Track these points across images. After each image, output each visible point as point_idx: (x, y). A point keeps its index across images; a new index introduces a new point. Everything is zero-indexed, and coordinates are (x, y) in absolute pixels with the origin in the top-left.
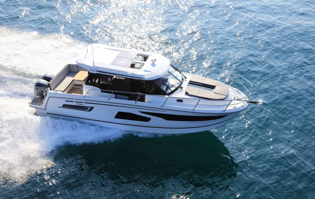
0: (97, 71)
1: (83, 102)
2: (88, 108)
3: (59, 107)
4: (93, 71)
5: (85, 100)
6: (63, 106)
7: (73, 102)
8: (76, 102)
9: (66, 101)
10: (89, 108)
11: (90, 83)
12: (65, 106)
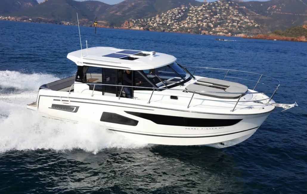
1: (68, 101)
5: (69, 98)
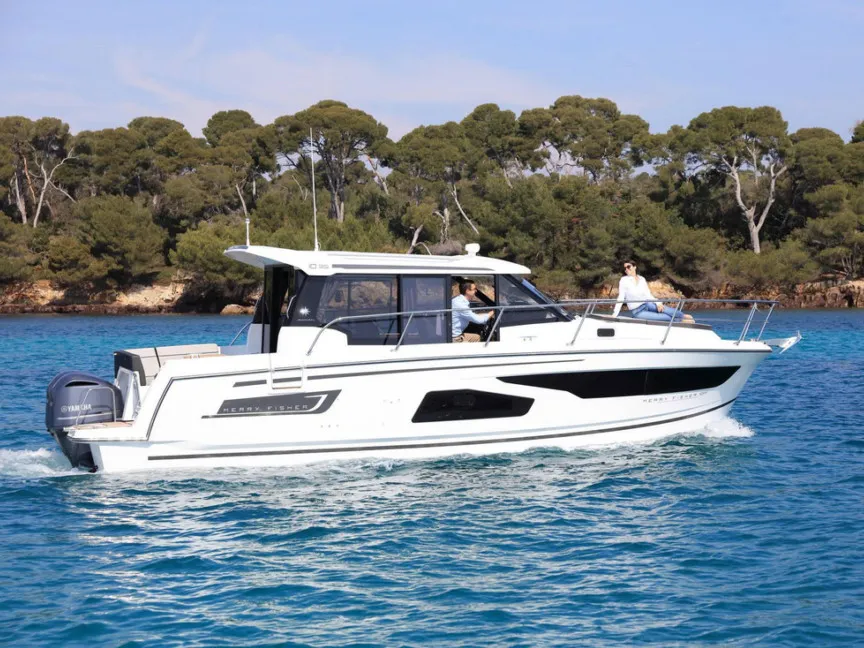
0: (334, 266)
2: (320, 398)
3: (204, 417)
4: (322, 267)
6: (221, 411)
7: (264, 382)
8: (275, 381)
9: (238, 385)
10: (324, 397)
11: (308, 316)
12: (231, 408)
